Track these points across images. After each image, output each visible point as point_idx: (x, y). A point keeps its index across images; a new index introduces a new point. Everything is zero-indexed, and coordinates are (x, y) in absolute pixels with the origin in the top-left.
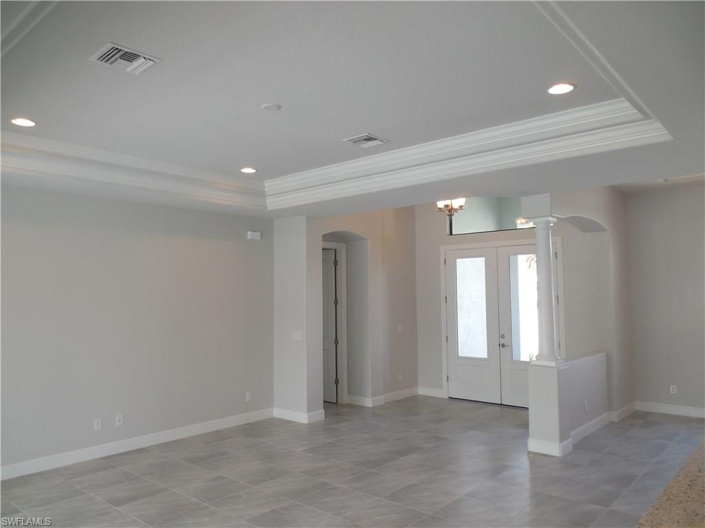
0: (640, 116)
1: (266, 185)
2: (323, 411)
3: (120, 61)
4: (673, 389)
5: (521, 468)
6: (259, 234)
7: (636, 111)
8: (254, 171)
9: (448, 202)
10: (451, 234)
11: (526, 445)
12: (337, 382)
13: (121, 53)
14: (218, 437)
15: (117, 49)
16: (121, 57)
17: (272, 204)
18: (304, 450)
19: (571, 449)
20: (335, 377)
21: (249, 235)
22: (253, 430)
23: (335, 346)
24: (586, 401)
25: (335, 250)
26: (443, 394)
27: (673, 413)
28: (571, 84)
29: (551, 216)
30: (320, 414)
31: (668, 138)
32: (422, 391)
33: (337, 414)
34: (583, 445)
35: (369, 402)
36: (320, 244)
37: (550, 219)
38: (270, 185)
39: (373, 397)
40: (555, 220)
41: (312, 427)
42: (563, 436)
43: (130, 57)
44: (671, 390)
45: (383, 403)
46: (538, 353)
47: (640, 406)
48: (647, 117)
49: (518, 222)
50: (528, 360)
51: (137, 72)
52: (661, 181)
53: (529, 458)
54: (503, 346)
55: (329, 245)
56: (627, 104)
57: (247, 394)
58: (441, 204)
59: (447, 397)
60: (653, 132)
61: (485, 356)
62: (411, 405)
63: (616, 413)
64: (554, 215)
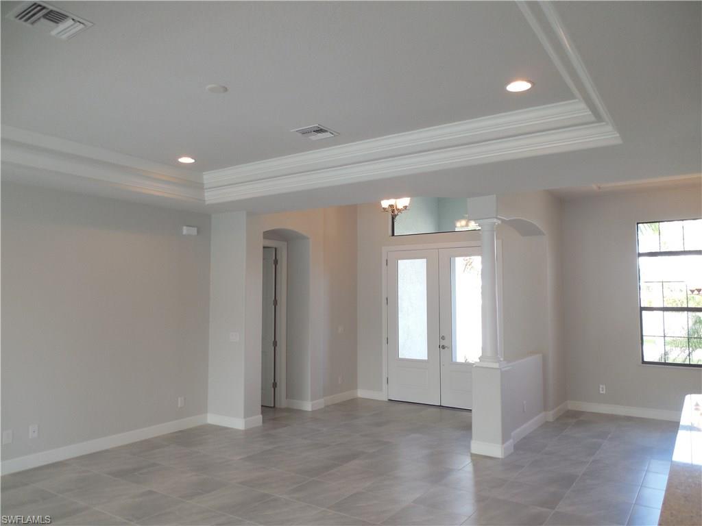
0: (593, 119)
1: (205, 177)
2: (261, 416)
3: (43, 20)
4: (603, 388)
5: (464, 470)
6: (196, 229)
7: (590, 113)
8: (193, 161)
9: (392, 202)
10: (393, 235)
11: (469, 447)
12: (275, 385)
13: (44, 11)
14: (148, 446)
15: (39, 6)
16: (45, 16)
17: (211, 197)
18: (241, 459)
19: (512, 451)
20: (273, 381)
21: (185, 230)
22: (186, 438)
23: (273, 348)
24: (525, 402)
25: (276, 249)
26: (382, 396)
27: (601, 411)
28: (529, 81)
29: (497, 218)
30: (258, 419)
31: (619, 141)
32: (361, 393)
33: (274, 419)
34: (522, 446)
35: (308, 406)
36: (261, 242)
37: (495, 220)
38: (209, 178)
39: (312, 400)
40: (500, 222)
41: (248, 433)
42: (505, 438)
43: (55, 17)
44: (601, 389)
45: (323, 407)
46: (481, 354)
47: (572, 405)
48: (599, 118)
49: (458, 224)
50: (464, 362)
51: (64, 37)
52: (594, 187)
53: (473, 460)
54: (444, 347)
55: (269, 243)
56: (583, 105)
57: (179, 399)
58: (385, 204)
59: (387, 400)
60: (604, 135)
61: (425, 358)
62: (350, 408)
63: (551, 413)
64: (499, 217)
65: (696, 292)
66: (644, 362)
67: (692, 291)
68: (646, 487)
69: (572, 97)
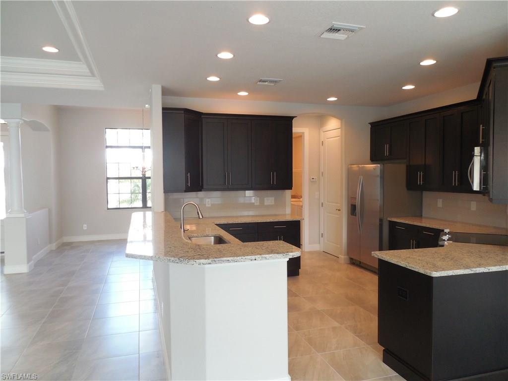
0: (90, 74)
7: (88, 71)
19: (33, 267)
24: (39, 238)
27: (84, 240)
28: (57, 48)
31: (102, 89)
34: (39, 264)
37: (20, 120)
42: (29, 260)
44: (84, 227)
47: (66, 239)
48: (93, 75)
56: (85, 66)
60: (95, 84)
63: (54, 244)
64: (23, 118)
65: (136, 168)
66: (108, 209)
67: (134, 168)
68: (110, 275)
69: (78, 60)
